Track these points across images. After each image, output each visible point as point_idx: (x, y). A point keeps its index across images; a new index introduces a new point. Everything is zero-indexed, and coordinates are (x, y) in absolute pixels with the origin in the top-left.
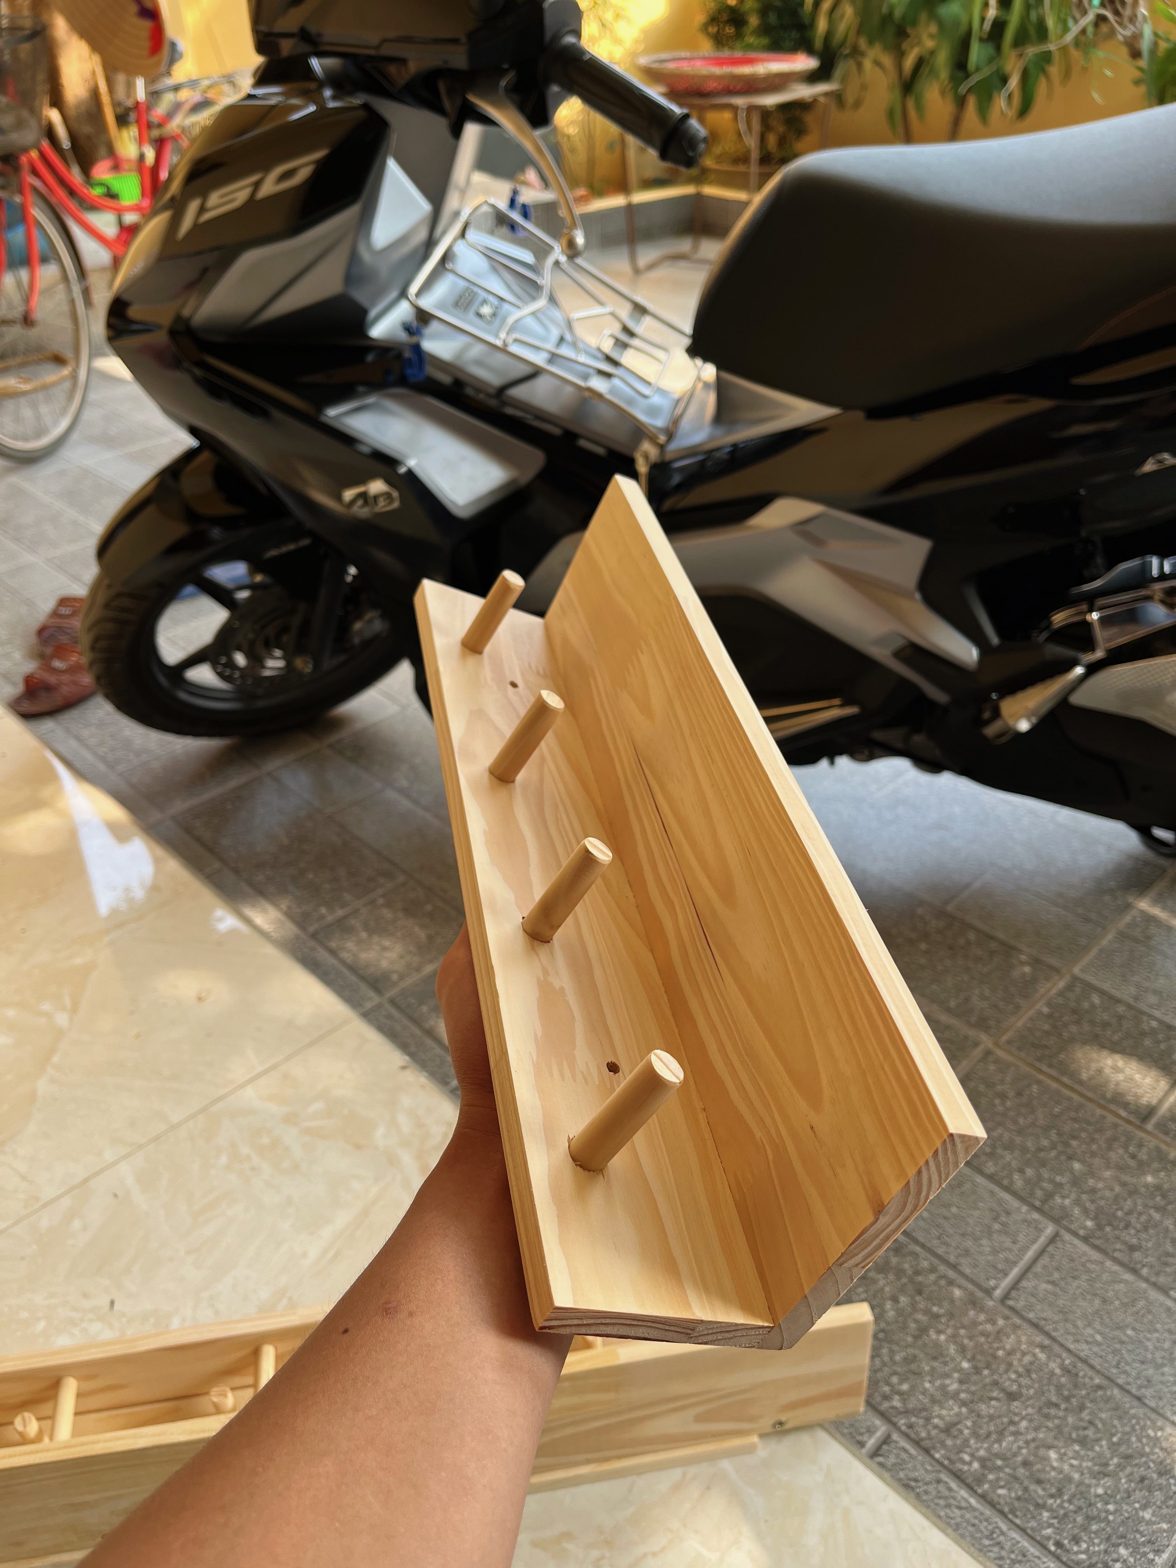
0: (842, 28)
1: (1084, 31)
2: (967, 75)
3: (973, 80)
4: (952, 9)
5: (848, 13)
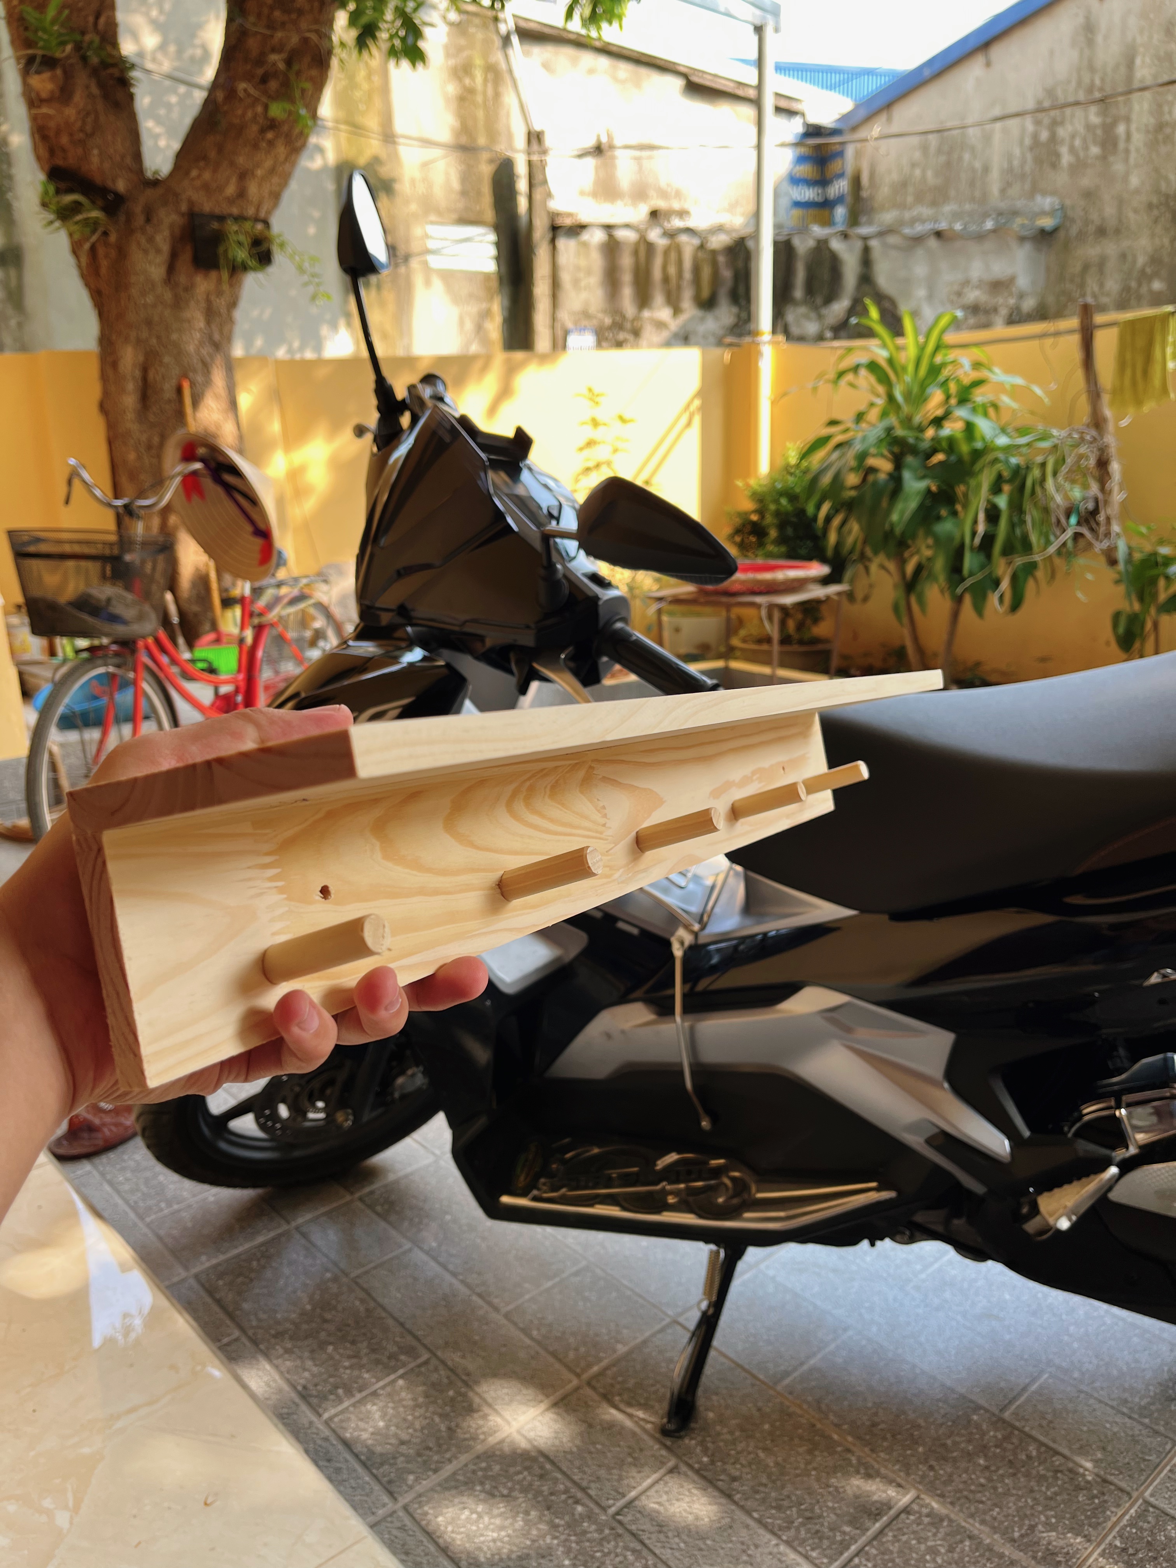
0: (850, 540)
1: (1064, 544)
2: (963, 580)
3: (968, 583)
4: (946, 527)
5: (855, 529)
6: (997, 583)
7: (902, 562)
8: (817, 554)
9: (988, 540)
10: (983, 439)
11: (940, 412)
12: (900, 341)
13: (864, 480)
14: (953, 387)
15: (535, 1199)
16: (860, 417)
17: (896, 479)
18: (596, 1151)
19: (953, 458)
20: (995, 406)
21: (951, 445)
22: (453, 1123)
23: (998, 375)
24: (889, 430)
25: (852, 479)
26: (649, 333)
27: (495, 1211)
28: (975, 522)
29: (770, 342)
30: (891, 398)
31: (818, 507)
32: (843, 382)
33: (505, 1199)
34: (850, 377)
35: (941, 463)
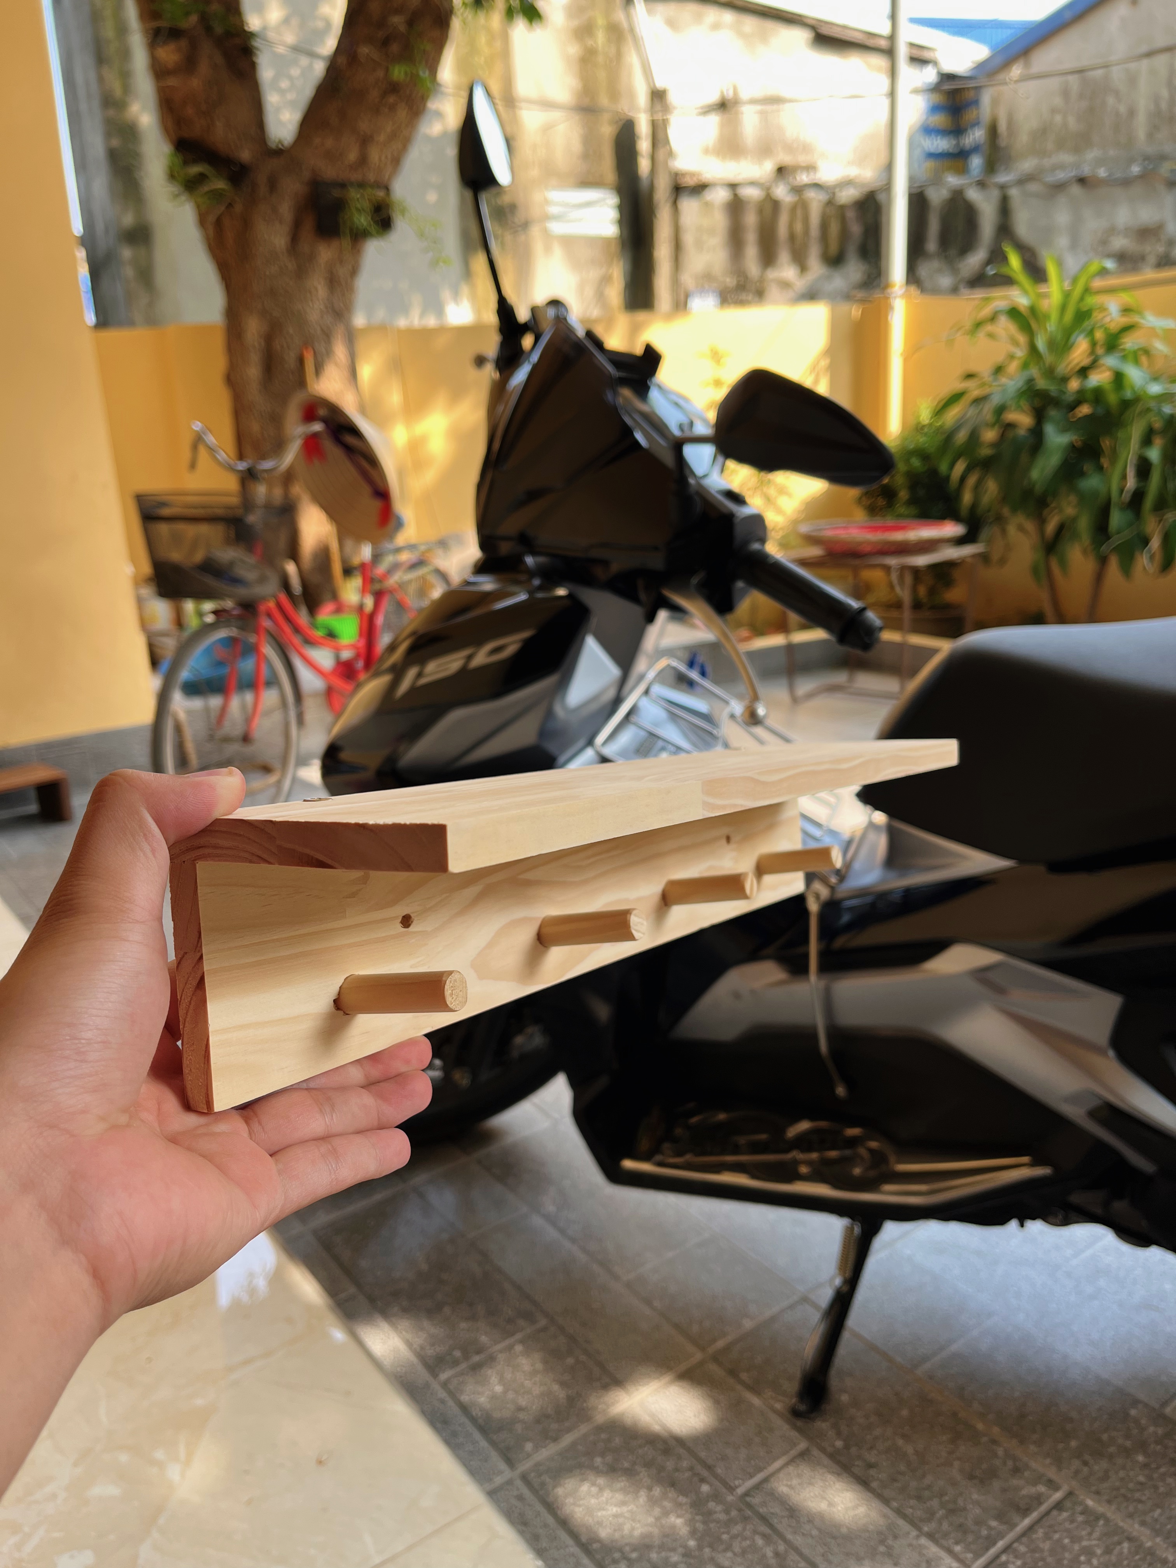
0: (986, 500)
2: (1109, 537)
3: (1116, 541)
4: (1092, 482)
5: (992, 487)
6: (1145, 541)
7: (1041, 521)
8: (950, 513)
9: (1138, 497)
10: (1133, 388)
11: (1086, 362)
12: (1042, 289)
13: (1003, 436)
14: (1099, 335)
15: (660, 1164)
16: (999, 370)
17: (1037, 433)
18: (722, 1116)
19: (1100, 411)
20: (1146, 351)
21: (1097, 396)
22: (574, 1083)
23: (1151, 320)
24: (1030, 381)
25: (990, 435)
26: (773, 291)
27: (616, 1176)
28: (1124, 477)
29: (902, 296)
30: (1033, 348)
31: (952, 465)
32: (981, 334)
33: (628, 1164)
34: (989, 328)
35: (1086, 417)
